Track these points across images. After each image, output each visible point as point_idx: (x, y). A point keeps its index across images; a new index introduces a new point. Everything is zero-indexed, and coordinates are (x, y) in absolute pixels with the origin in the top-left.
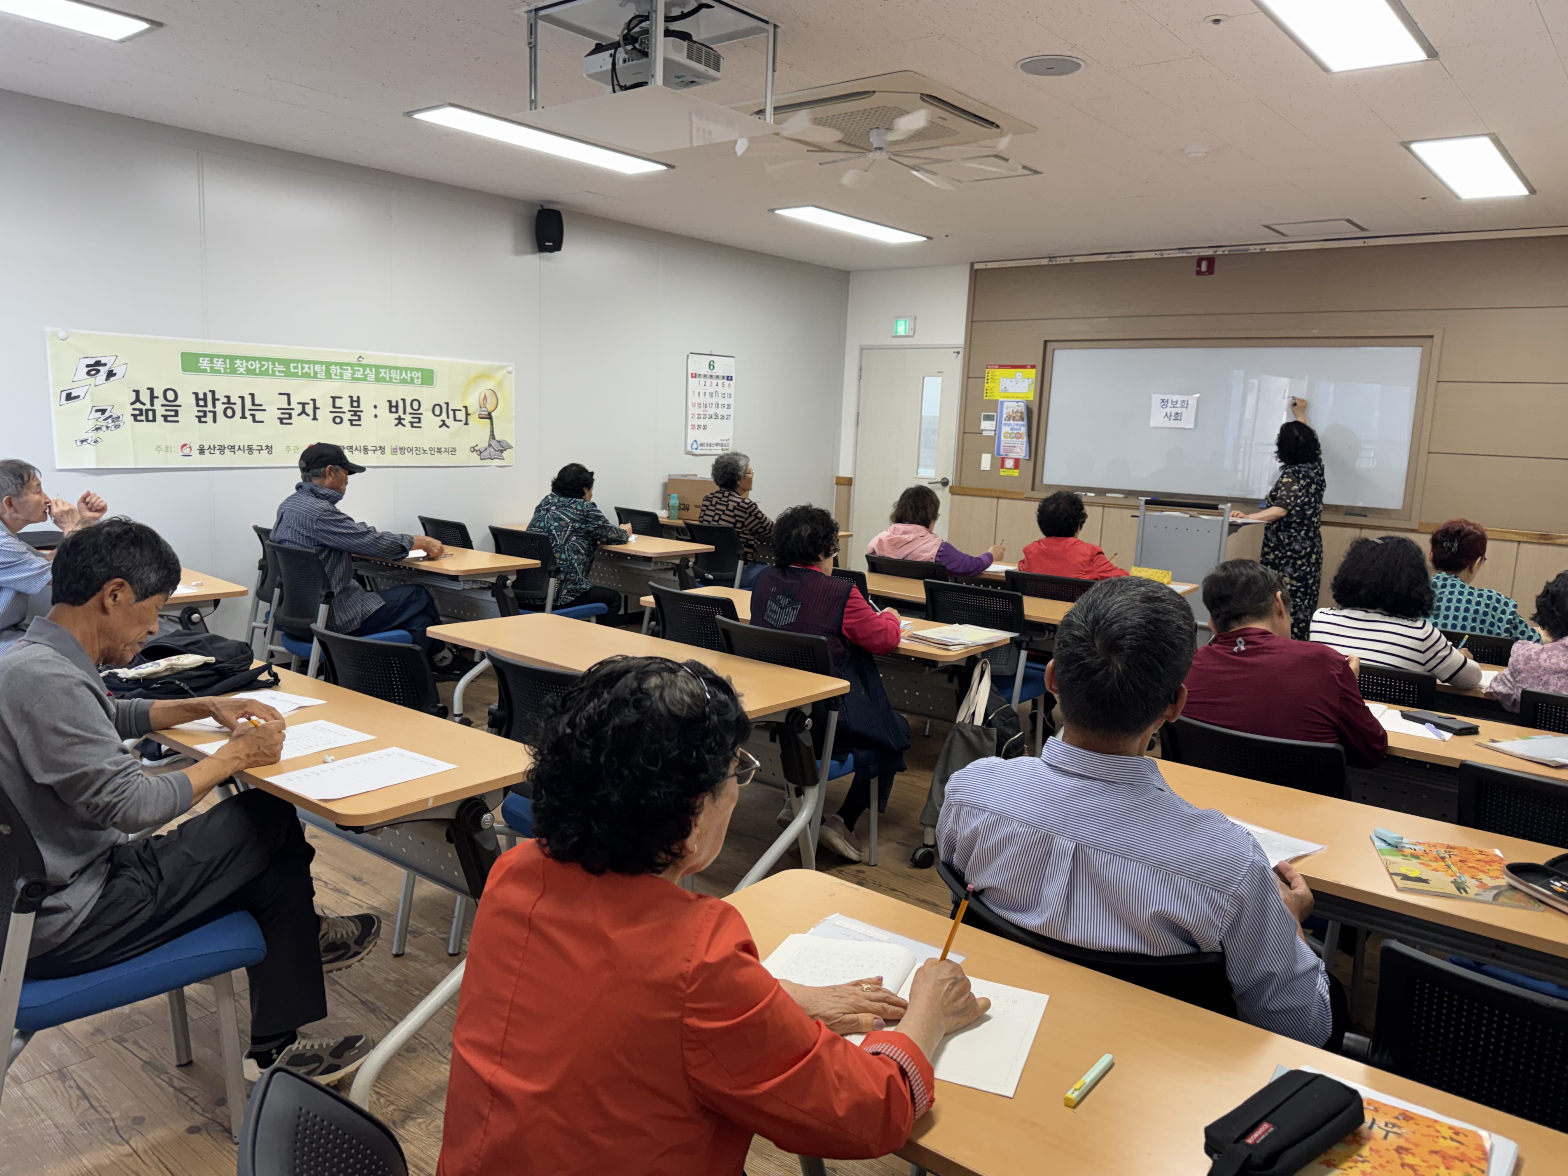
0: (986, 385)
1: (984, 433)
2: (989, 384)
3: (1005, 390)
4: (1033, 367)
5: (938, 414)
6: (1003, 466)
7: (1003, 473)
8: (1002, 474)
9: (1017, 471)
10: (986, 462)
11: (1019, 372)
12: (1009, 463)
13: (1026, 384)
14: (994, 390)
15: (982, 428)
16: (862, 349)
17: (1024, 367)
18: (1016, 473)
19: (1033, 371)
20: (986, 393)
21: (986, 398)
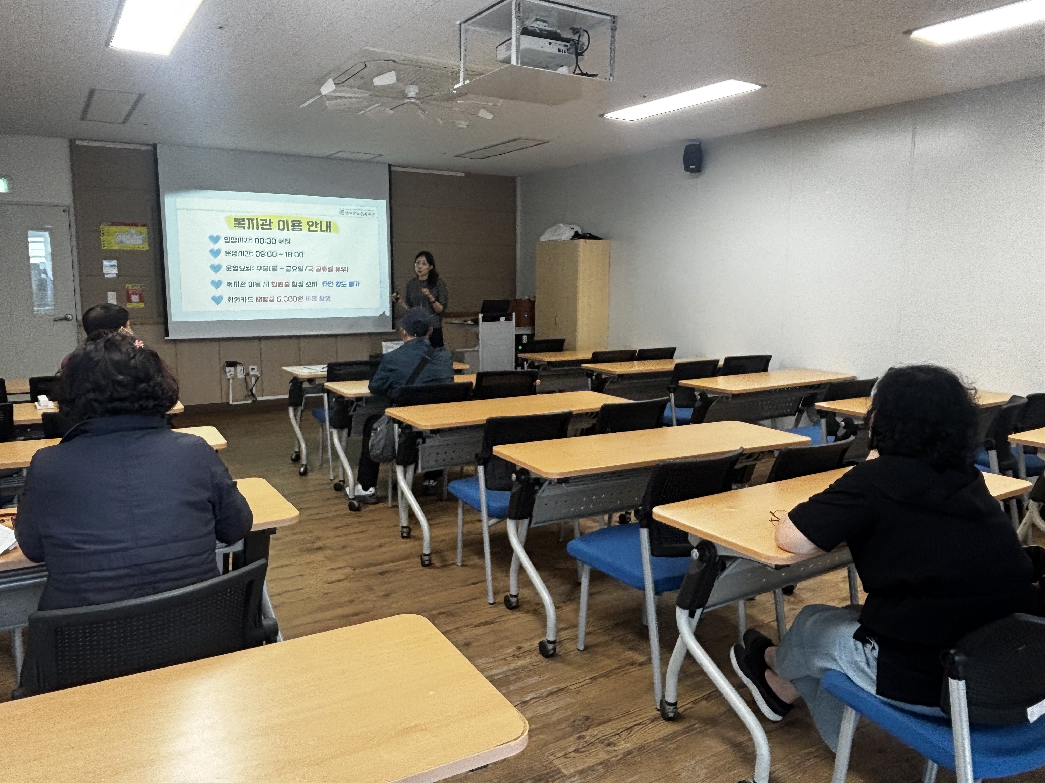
0: (102, 237)
2: (105, 238)
3: (121, 242)
4: (144, 225)
6: (129, 300)
7: (129, 306)
9: (143, 304)
10: (112, 298)
11: (133, 230)
12: (135, 298)
13: (140, 237)
14: (111, 242)
15: (105, 272)
17: (136, 225)
19: (145, 228)
20: (104, 244)
21: (105, 248)
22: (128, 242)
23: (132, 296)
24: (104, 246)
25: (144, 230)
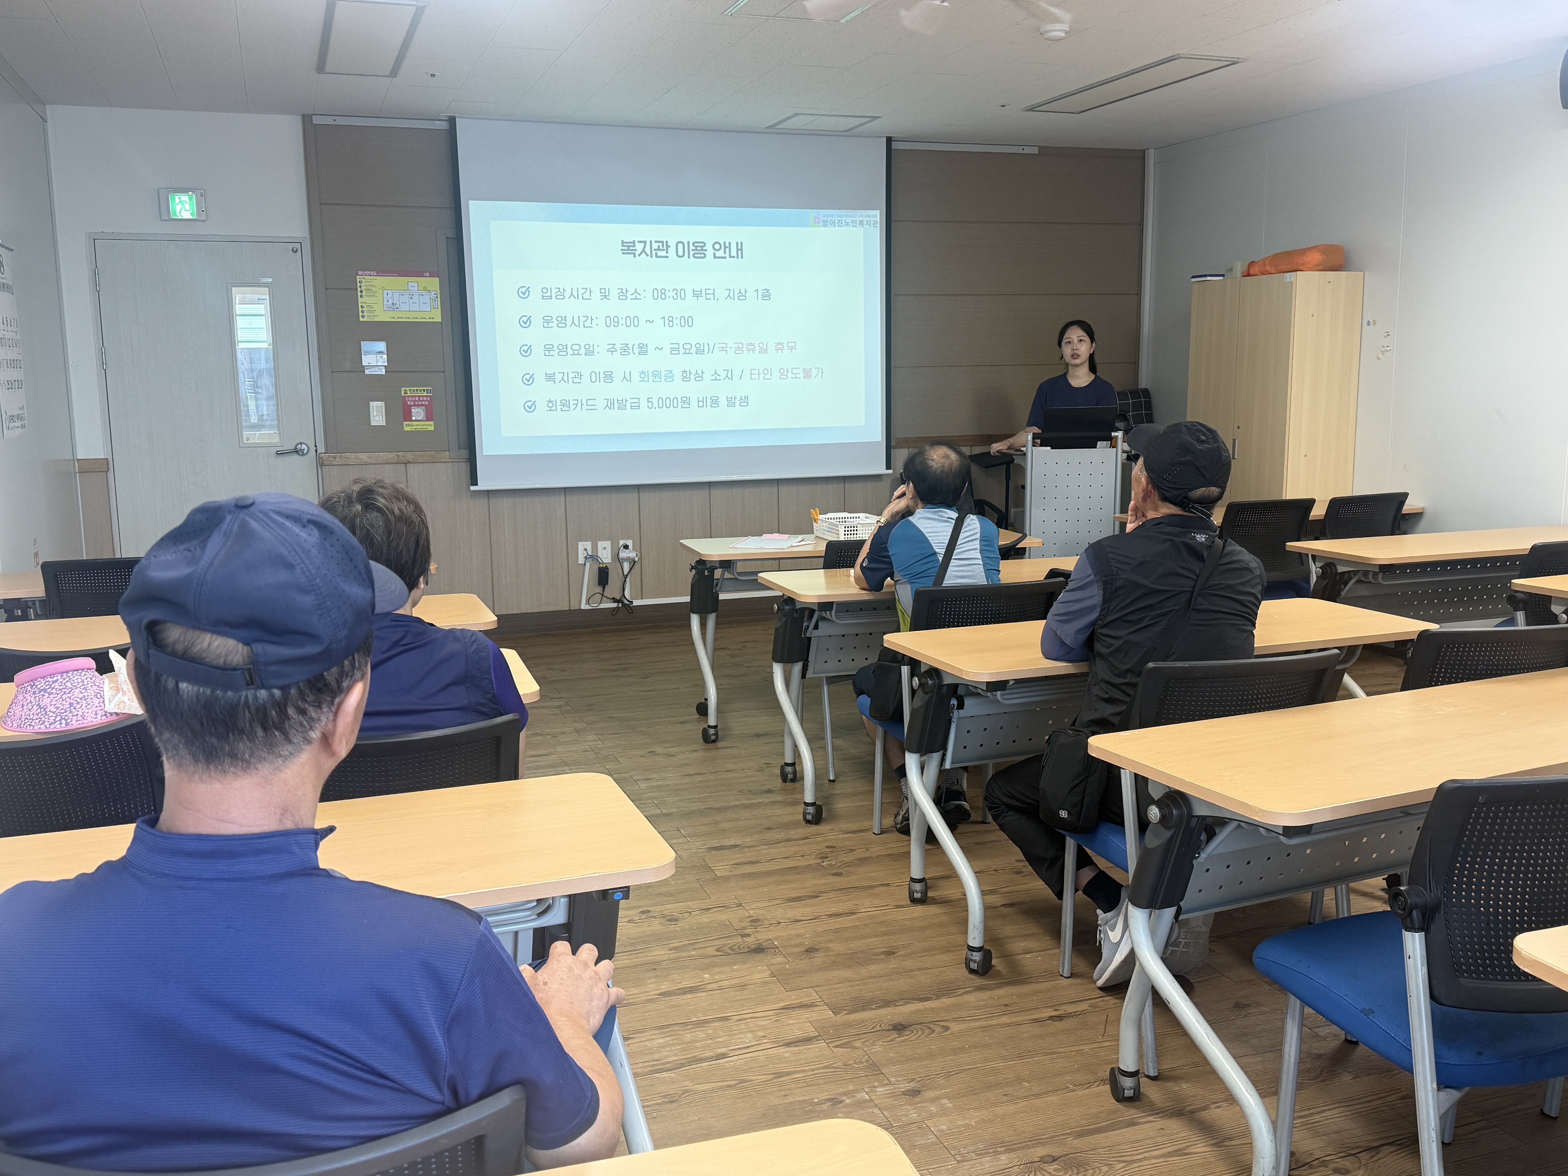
0: (360, 299)
1: (367, 372)
2: (365, 299)
3: (394, 307)
4: (434, 274)
5: (268, 345)
6: (408, 417)
8: (406, 429)
9: (432, 423)
10: (377, 414)
11: (413, 283)
12: (418, 413)
13: (427, 298)
14: (375, 307)
15: (365, 363)
16: (91, 239)
17: (419, 274)
18: (430, 426)
19: (436, 279)
20: (363, 311)
21: (365, 319)
22: (404, 308)
23: (413, 408)
24: (363, 317)
25: (434, 283)
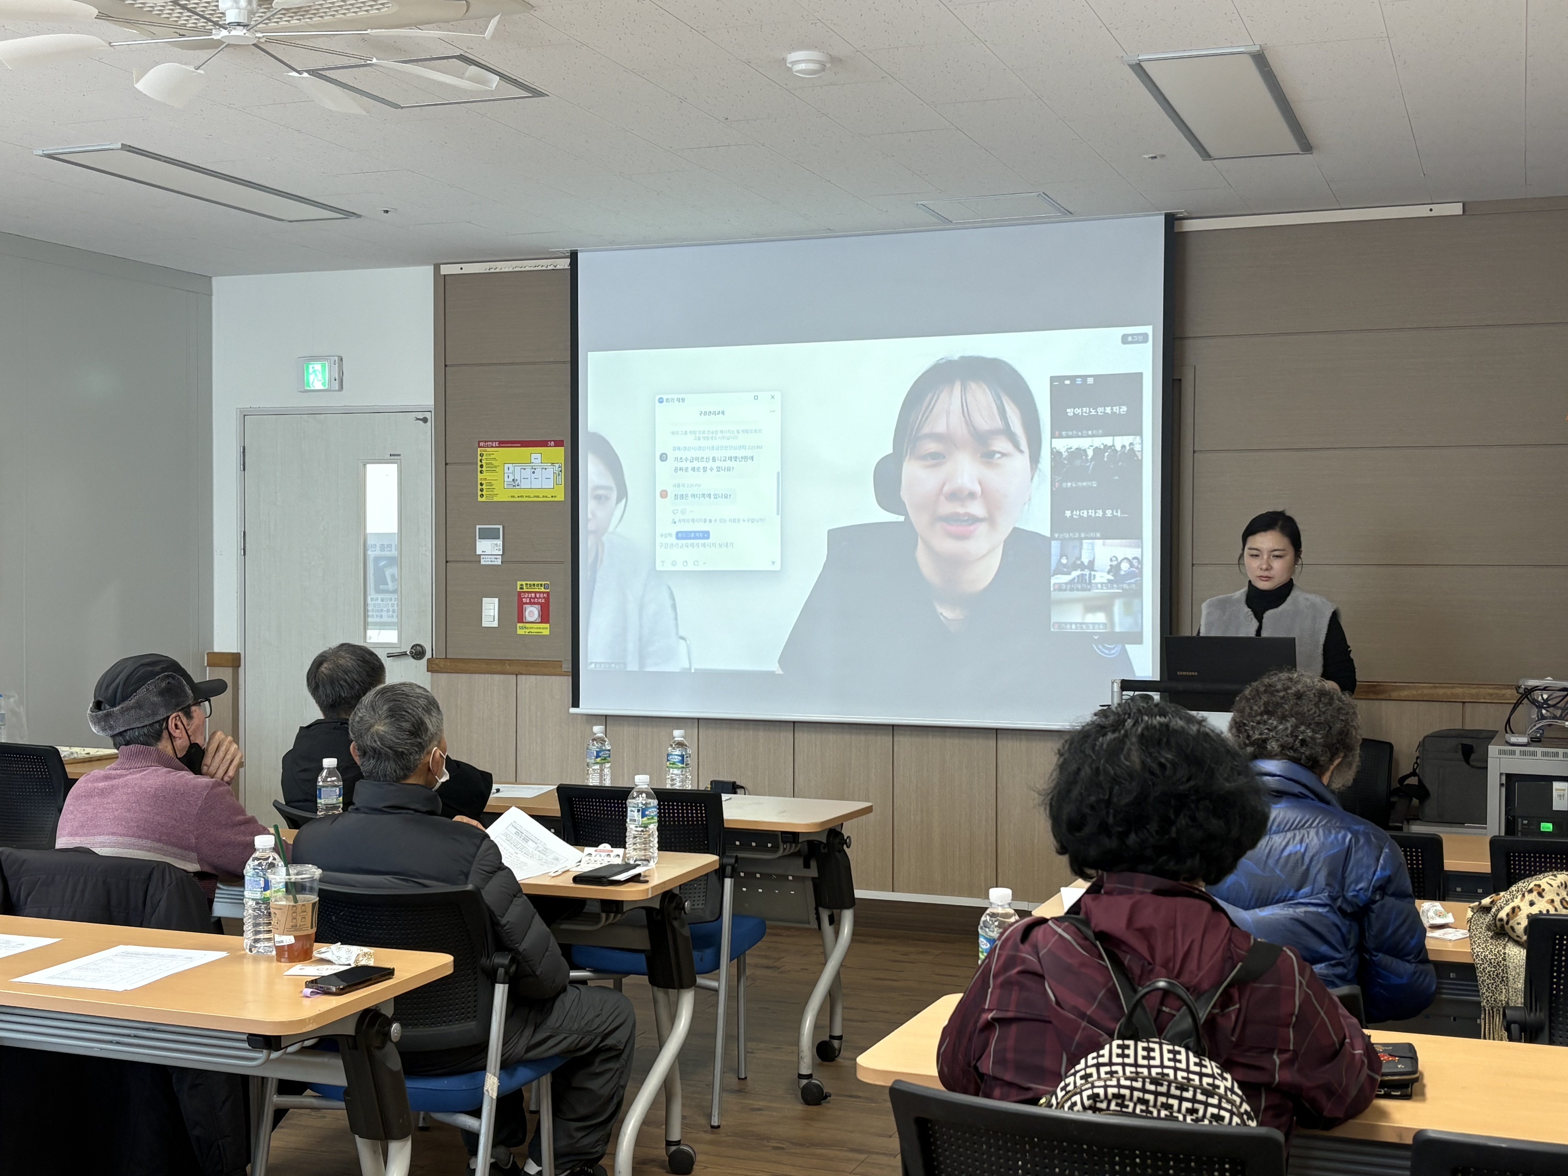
0: (480, 476)
1: (483, 563)
2: (485, 475)
3: (514, 484)
4: (559, 444)
5: (394, 529)
6: (521, 619)
7: (520, 629)
8: (520, 632)
9: (547, 625)
10: (490, 613)
12: (532, 612)
13: (550, 472)
14: (495, 485)
15: (478, 552)
16: (244, 416)
17: (544, 444)
18: (545, 629)
19: (555, 450)
20: (482, 490)
21: (484, 499)
22: (525, 484)
23: (524, 606)
24: (482, 496)
25: (558, 454)
